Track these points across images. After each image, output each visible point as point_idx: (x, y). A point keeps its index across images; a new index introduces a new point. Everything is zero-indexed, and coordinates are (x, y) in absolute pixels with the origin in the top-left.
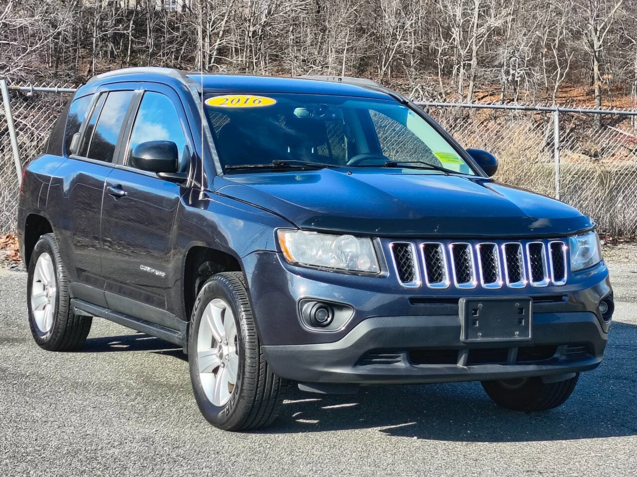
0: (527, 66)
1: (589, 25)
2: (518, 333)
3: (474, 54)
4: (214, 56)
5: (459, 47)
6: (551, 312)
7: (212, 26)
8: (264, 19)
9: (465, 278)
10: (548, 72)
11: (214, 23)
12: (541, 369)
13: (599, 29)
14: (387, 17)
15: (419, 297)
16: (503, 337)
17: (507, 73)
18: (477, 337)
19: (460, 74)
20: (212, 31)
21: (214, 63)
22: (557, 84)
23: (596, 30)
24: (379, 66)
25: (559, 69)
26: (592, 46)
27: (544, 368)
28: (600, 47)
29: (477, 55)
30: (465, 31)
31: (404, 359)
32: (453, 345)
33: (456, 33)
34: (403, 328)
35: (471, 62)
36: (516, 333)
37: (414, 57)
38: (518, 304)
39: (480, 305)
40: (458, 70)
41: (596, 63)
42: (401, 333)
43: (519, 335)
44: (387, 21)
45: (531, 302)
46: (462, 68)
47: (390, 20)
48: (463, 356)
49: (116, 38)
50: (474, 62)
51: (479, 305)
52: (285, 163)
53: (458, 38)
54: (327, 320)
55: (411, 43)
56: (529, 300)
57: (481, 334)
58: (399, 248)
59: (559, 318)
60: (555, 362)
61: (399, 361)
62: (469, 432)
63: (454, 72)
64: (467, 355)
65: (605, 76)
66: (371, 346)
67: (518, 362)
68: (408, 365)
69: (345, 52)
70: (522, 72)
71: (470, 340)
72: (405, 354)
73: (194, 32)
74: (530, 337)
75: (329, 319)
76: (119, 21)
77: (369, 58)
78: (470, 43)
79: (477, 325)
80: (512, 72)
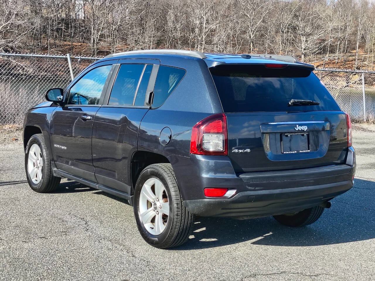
0: (225, 45)
1: (249, 28)
3: (204, 39)
4: (98, 38)
5: (198, 36)
7: (98, 26)
8: (119, 23)
10: (233, 47)
11: (99, 24)
13: (253, 30)
14: (169, 23)
17: (217, 47)
19: (198, 47)
20: (98, 28)
21: (98, 41)
22: (237, 52)
23: (252, 31)
24: (165, 43)
25: (237, 46)
26: (250, 37)
28: (253, 37)
29: (205, 40)
30: (201, 30)
33: (197, 30)
35: (203, 43)
37: (180, 40)
40: (198, 46)
41: (252, 44)
44: (169, 25)
46: (199, 45)
47: (170, 24)
49: (58, 30)
50: (204, 43)
53: (198, 33)
55: (178, 35)
63: (196, 46)
65: (255, 49)
69: (152, 37)
70: (223, 47)
73: (90, 28)
76: (59, 23)
77: (162, 40)
78: (202, 34)
80: (219, 47)
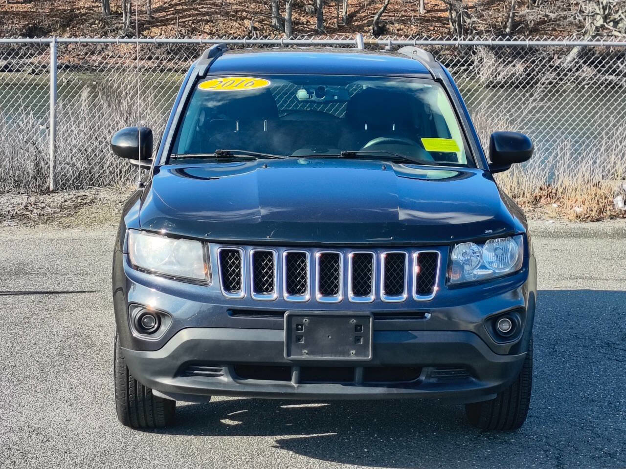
2: (354, 352)
6: (405, 330)
9: (300, 290)
12: (392, 392)
15: (238, 309)
16: (335, 356)
18: (302, 355)
27: (395, 391)
31: (226, 373)
32: (276, 361)
34: (219, 341)
36: (351, 352)
38: (355, 321)
39: (306, 321)
42: (217, 346)
43: (355, 354)
45: (371, 319)
48: (294, 373)
51: (304, 320)
52: (228, 153)
54: (154, 327)
56: (369, 317)
57: (307, 352)
58: (230, 254)
59: (415, 337)
60: (418, 385)
61: (222, 375)
62: (365, 450)
64: (297, 372)
66: (186, 358)
67: (365, 383)
68: (231, 379)
71: (292, 357)
72: (227, 368)
74: (370, 357)
75: (156, 326)
79: (303, 342)
